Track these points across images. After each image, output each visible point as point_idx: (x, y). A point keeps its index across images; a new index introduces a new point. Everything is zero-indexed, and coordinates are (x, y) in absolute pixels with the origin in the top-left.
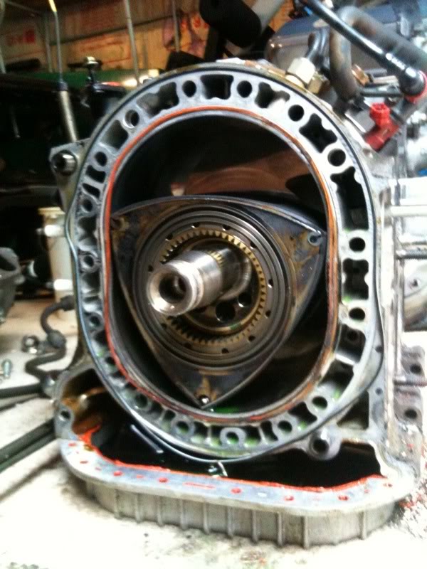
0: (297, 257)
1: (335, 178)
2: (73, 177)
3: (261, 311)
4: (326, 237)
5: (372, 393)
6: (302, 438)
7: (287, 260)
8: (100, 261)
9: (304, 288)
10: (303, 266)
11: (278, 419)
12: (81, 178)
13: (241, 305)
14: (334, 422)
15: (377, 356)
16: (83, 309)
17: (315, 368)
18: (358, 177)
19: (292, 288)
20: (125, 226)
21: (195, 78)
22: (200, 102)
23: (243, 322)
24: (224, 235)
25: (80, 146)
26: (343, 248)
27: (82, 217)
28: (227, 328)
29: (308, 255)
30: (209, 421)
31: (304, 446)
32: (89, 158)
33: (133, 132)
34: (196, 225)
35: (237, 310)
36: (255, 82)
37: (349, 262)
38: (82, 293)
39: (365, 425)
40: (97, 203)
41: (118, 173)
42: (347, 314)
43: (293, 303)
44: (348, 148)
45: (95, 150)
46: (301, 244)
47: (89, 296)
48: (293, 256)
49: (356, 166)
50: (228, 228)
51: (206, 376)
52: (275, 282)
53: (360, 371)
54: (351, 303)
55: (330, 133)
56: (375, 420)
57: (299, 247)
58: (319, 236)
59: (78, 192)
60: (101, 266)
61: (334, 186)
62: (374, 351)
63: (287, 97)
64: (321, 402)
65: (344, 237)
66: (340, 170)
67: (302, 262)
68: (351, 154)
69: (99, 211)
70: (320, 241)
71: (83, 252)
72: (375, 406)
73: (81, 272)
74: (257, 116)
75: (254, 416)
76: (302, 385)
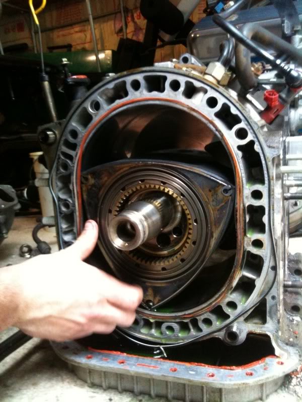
0: (214, 203)
1: (240, 148)
2: (54, 147)
3: (189, 241)
4: (235, 190)
5: (269, 298)
6: (219, 330)
7: (207, 205)
8: (74, 205)
9: (219, 225)
10: (218, 210)
11: (202, 317)
12: (59, 148)
13: (175, 236)
14: (242, 319)
15: (272, 273)
16: (63, 239)
17: (228, 281)
18: (257, 148)
19: (211, 226)
20: (92, 181)
21: (140, 77)
22: (144, 94)
23: (176, 248)
24: (162, 188)
25: (58, 125)
26: (247, 197)
27: (61, 175)
28: (165, 252)
29: (222, 202)
30: (153, 318)
31: (221, 335)
32: (65, 133)
33: (96, 116)
34: (142, 181)
35: (172, 239)
36: (182, 80)
37: (251, 207)
38: (61, 228)
39: (264, 321)
40: (71, 165)
41: (85, 145)
42: (251, 243)
43: (212, 236)
44: (249, 127)
45: (69, 128)
46: (217, 194)
47: (67, 230)
48: (211, 203)
49: (255, 140)
50: (164, 183)
51: (151, 287)
52: (199, 221)
53: (260, 283)
54: (253, 236)
55: (236, 116)
56: (271, 318)
57: (215, 196)
58: (230, 189)
59: (57, 157)
60: (75, 209)
61: (240, 154)
62: (270, 269)
63: (206, 92)
64: (232, 305)
65: (248, 189)
66: (244, 142)
67: (218, 207)
68: (252, 131)
69: (73, 170)
70: (230, 192)
71: (62, 199)
72: (271, 308)
73: (61, 213)
74: (184, 104)
75: (185, 315)
76: (219, 293)
